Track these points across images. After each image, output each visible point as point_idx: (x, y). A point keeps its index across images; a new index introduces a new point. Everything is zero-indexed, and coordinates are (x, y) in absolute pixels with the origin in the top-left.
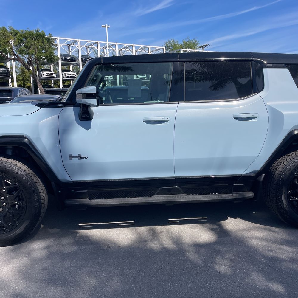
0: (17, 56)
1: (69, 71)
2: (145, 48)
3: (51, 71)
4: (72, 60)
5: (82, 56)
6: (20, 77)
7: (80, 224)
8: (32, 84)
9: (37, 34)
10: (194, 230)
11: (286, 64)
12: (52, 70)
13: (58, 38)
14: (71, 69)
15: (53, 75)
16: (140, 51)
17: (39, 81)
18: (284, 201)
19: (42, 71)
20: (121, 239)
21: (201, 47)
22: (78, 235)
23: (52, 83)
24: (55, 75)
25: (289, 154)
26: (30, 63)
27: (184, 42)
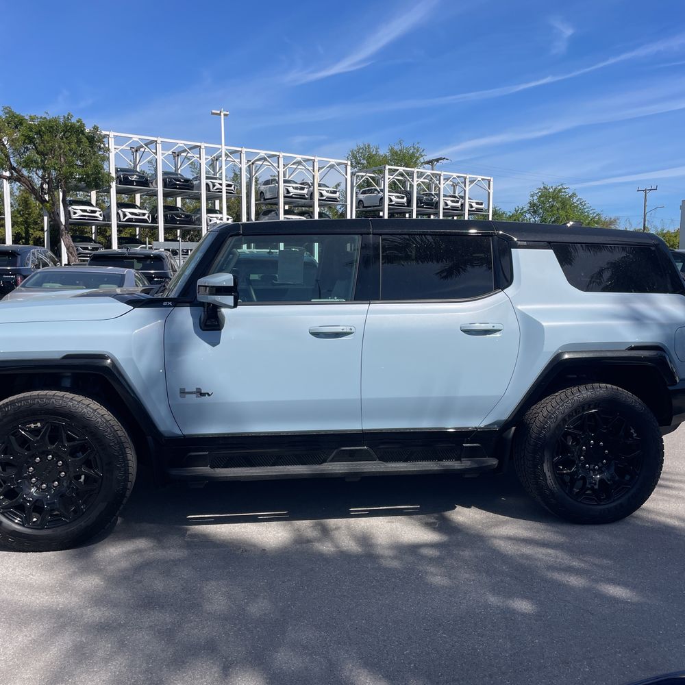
0: (16, 172)
1: (134, 206)
2: (306, 160)
3: (92, 205)
4: (139, 183)
5: (164, 173)
6: (19, 215)
7: (189, 517)
8: (46, 233)
9: (66, 126)
10: (394, 525)
11: (549, 243)
12: (94, 202)
13: (112, 134)
14: (138, 203)
15: (97, 214)
16: (295, 166)
17: (66, 228)
18: (548, 474)
19: (71, 204)
20: (265, 539)
21: (428, 163)
22: (188, 533)
23: (93, 231)
24: (101, 215)
25: (557, 394)
26: (46, 186)
27: (391, 151)
